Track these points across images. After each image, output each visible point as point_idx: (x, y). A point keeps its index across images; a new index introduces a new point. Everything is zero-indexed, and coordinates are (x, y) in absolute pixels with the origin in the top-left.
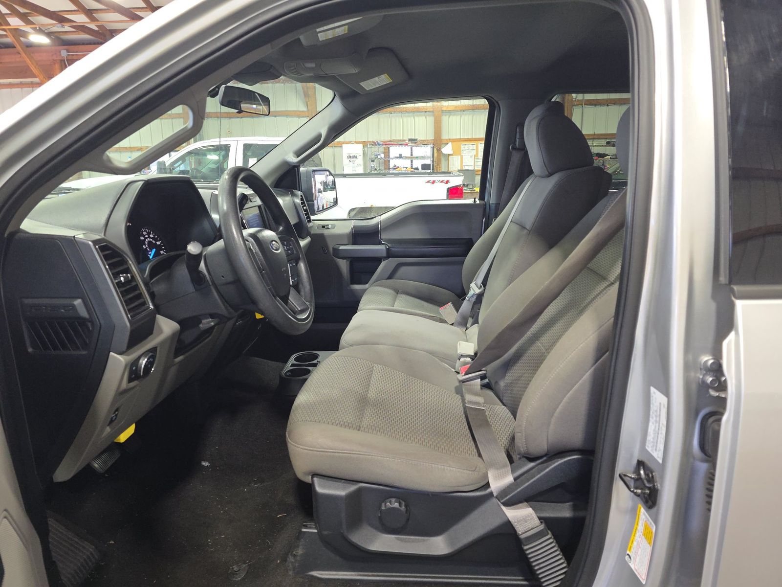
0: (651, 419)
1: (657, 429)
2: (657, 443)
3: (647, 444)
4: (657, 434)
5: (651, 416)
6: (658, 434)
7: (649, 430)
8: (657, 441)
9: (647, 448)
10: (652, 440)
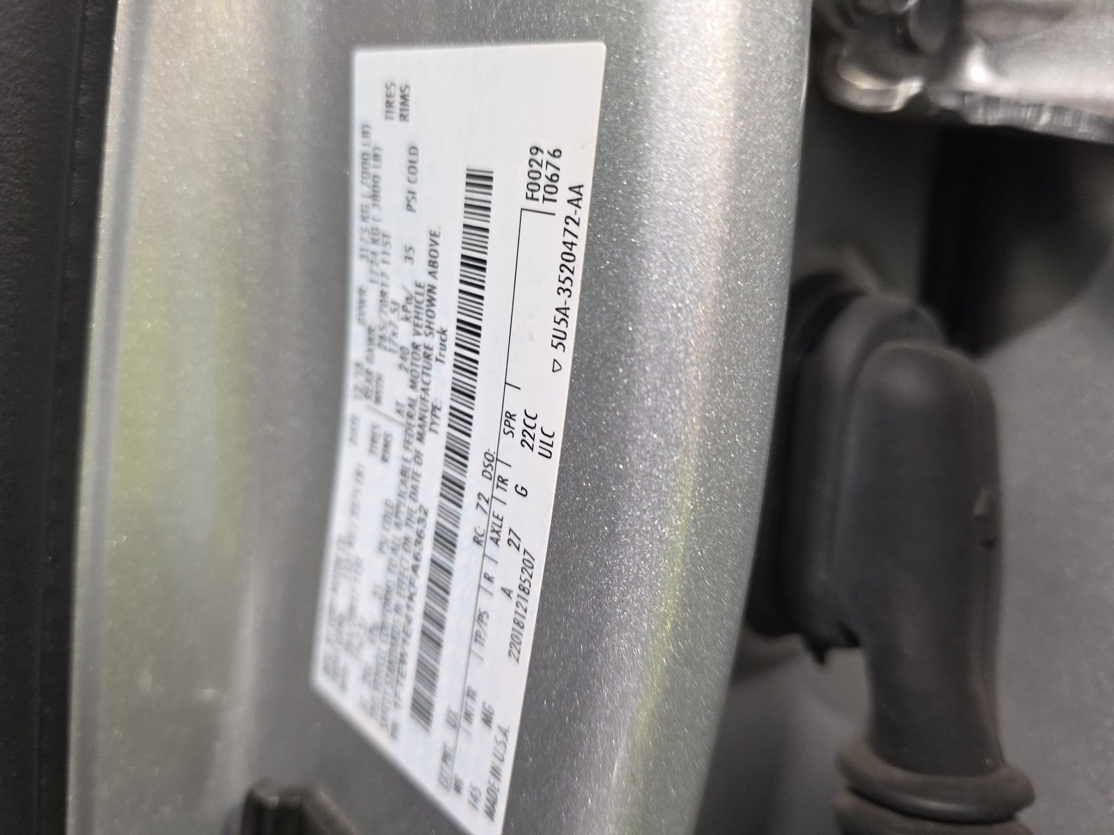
0: (353, 406)
1: (430, 492)
2: (432, 641)
3: (323, 649)
4: (428, 549)
5: (353, 380)
6: (446, 541)
7: (339, 523)
8: (435, 620)
9: (323, 682)
10: (369, 610)
